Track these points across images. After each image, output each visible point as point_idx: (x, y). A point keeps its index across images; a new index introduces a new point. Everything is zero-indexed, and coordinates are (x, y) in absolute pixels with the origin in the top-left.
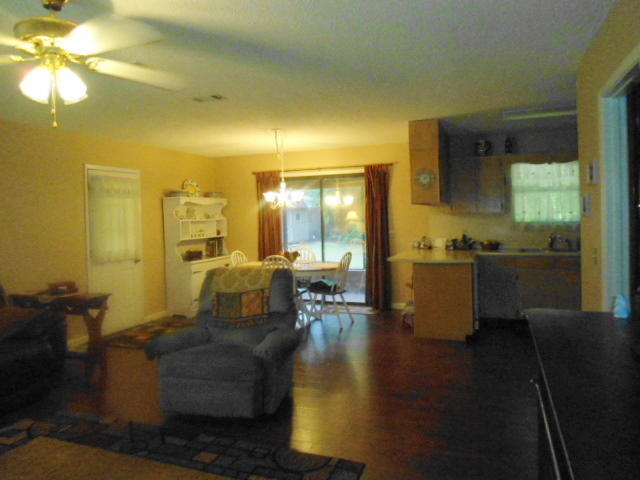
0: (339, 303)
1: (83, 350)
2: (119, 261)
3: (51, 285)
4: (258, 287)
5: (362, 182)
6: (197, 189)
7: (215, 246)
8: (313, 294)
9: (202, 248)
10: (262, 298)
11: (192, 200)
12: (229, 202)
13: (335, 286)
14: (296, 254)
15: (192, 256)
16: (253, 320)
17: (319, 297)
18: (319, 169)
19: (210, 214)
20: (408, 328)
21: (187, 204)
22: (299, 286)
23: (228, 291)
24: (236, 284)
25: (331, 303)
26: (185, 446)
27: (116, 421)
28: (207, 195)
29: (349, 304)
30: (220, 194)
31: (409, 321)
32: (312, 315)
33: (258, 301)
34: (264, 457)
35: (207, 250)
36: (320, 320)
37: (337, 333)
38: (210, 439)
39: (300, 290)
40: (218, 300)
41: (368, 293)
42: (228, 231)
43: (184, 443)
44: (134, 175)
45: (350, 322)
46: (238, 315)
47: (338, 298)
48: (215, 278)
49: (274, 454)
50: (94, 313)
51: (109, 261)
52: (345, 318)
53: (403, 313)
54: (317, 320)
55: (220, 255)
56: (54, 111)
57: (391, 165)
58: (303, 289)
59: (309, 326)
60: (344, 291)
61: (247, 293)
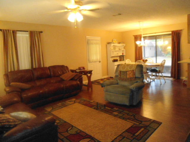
0: (160, 76)
1: (87, 84)
2: (95, 62)
3: (79, 67)
4: (132, 69)
5: (171, 36)
6: (117, 41)
7: (122, 58)
8: (152, 73)
9: (118, 58)
10: (133, 73)
11: (115, 45)
12: (126, 45)
13: (159, 71)
14: (146, 60)
15: (115, 61)
16: (130, 79)
17: (154, 74)
18: (155, 33)
19: (120, 48)
20: (185, 85)
21: (113, 46)
22: (148, 70)
23: (123, 70)
24: (125, 69)
25: (158, 76)
26: (110, 110)
27: (94, 102)
28: (119, 43)
29: (164, 76)
30: (123, 43)
31: (185, 83)
32: (152, 79)
33: (132, 74)
34: (132, 116)
35: (119, 59)
36: (154, 81)
37: (160, 85)
38: (117, 109)
39: (148, 71)
40: (120, 73)
41: (172, 73)
42: (126, 54)
43: (110, 109)
44: (99, 38)
45: (164, 82)
46: (126, 77)
47: (160, 74)
48: (120, 67)
49: (134, 115)
50: (89, 75)
51: (93, 62)
52: (163, 81)
53: (184, 80)
54: (153, 81)
55: (123, 60)
56: (75, 24)
57: (181, 30)
58: (149, 71)
59: (150, 82)
60: (163, 72)
61: (129, 71)
